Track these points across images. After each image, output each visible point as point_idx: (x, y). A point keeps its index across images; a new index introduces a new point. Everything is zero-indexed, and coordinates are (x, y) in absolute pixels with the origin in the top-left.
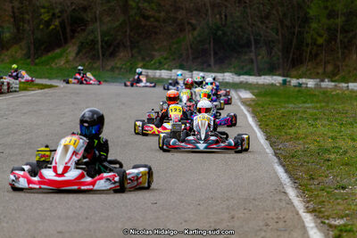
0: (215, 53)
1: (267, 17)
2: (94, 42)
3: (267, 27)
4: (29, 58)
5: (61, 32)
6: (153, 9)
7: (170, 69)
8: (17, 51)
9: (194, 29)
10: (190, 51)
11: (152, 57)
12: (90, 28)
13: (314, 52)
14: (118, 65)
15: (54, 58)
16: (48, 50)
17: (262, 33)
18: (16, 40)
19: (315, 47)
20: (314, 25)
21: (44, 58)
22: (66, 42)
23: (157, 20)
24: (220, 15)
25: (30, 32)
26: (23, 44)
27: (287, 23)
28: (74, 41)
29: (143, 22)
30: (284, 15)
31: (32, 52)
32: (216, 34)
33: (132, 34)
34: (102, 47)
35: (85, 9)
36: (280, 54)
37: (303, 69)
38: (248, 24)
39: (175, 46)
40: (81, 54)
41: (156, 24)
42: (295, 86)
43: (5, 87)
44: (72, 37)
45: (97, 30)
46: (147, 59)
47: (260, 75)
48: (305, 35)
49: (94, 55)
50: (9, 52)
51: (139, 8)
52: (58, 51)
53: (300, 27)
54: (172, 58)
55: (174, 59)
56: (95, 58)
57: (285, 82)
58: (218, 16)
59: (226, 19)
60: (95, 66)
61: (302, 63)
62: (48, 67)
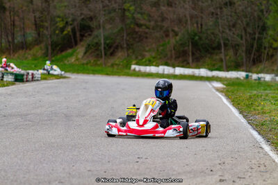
0: (193, 54)
1: (234, 26)
2: (98, 44)
3: (234, 33)
4: (47, 56)
5: (72, 37)
6: (144, 19)
7: (157, 65)
8: (37, 50)
9: (177, 35)
10: (173, 52)
11: (143, 56)
12: (95, 33)
13: (270, 54)
14: (117, 62)
15: (66, 57)
16: (62, 50)
17: (230, 38)
18: (37, 42)
19: (271, 50)
20: (271, 32)
21: (59, 57)
22: (76, 44)
23: (148, 28)
24: (197, 24)
25: (49, 36)
26: (42, 45)
27: (250, 30)
28: (82, 43)
29: (137, 29)
30: (248, 24)
31: (50, 51)
32: (193, 39)
33: (128, 38)
34: (105, 48)
35: (91, 19)
36: (244, 54)
37: (261, 66)
38: (219, 31)
39: (161, 48)
40: (88, 54)
41: (147, 30)
42: (255, 80)
43: (30, 77)
44: (81, 40)
45: (101, 35)
46: (140, 58)
47: (228, 71)
48: (264, 41)
49: (98, 54)
50: (31, 52)
51: (133, 18)
52: (70, 51)
53: (260, 33)
54: (159, 57)
55: (161, 58)
56: (98, 56)
57: (247, 76)
58: (195, 25)
59: (202, 27)
60: (99, 63)
61: (260, 62)
62: (62, 63)
